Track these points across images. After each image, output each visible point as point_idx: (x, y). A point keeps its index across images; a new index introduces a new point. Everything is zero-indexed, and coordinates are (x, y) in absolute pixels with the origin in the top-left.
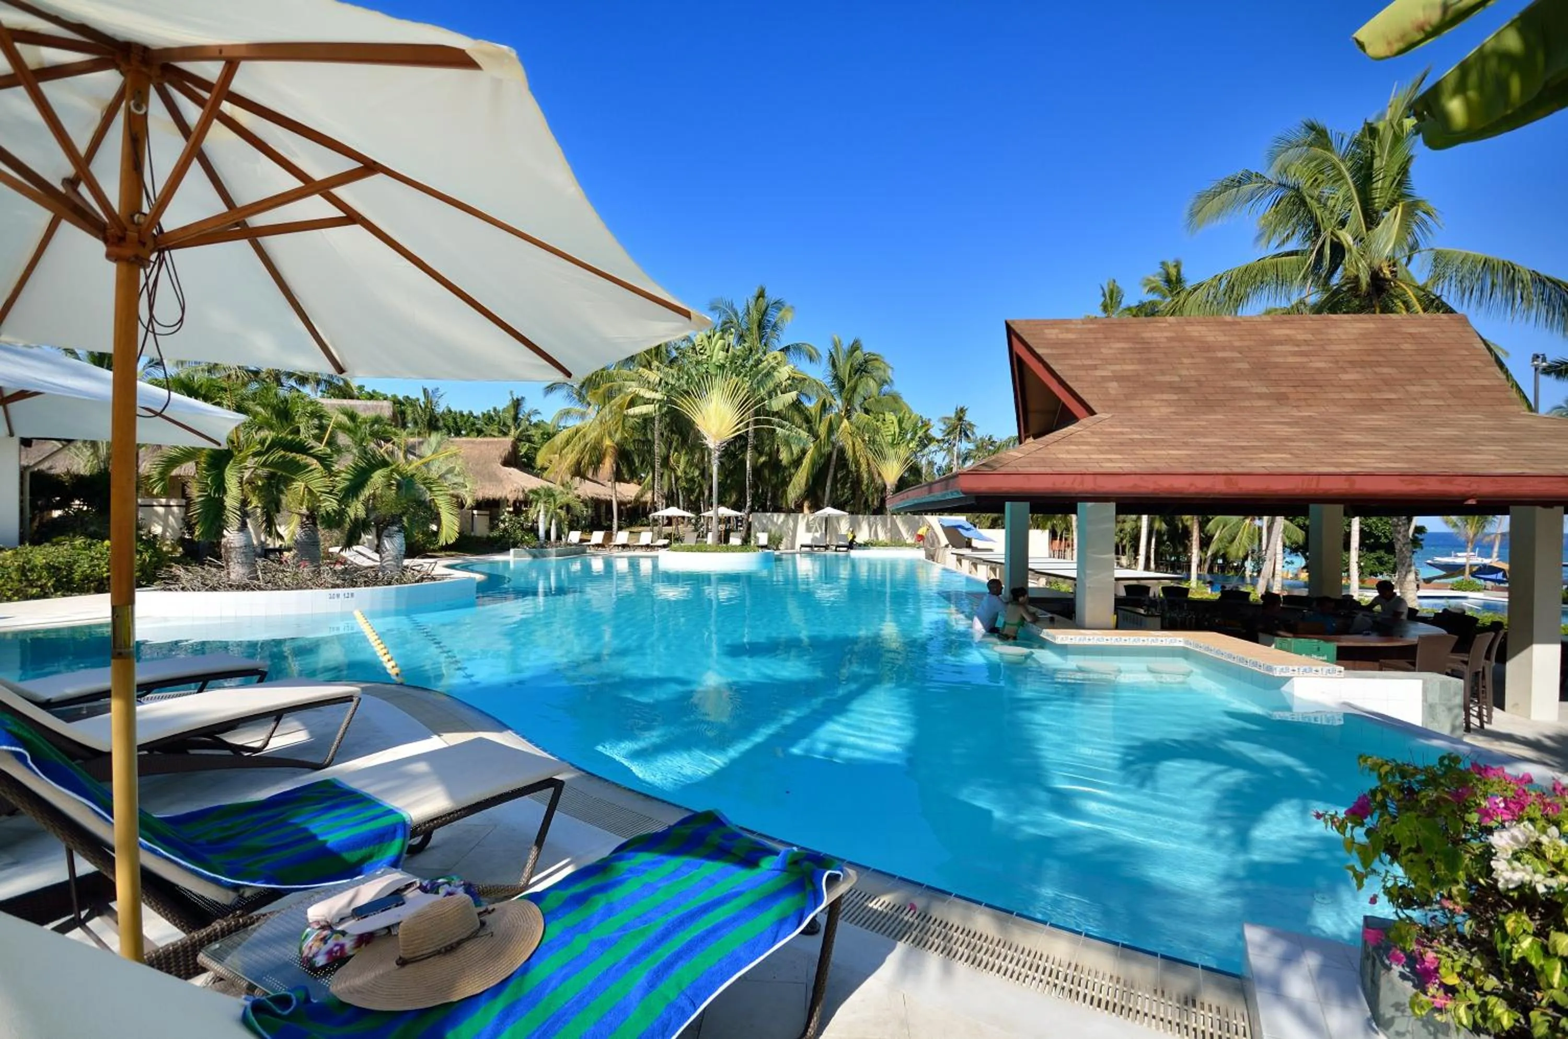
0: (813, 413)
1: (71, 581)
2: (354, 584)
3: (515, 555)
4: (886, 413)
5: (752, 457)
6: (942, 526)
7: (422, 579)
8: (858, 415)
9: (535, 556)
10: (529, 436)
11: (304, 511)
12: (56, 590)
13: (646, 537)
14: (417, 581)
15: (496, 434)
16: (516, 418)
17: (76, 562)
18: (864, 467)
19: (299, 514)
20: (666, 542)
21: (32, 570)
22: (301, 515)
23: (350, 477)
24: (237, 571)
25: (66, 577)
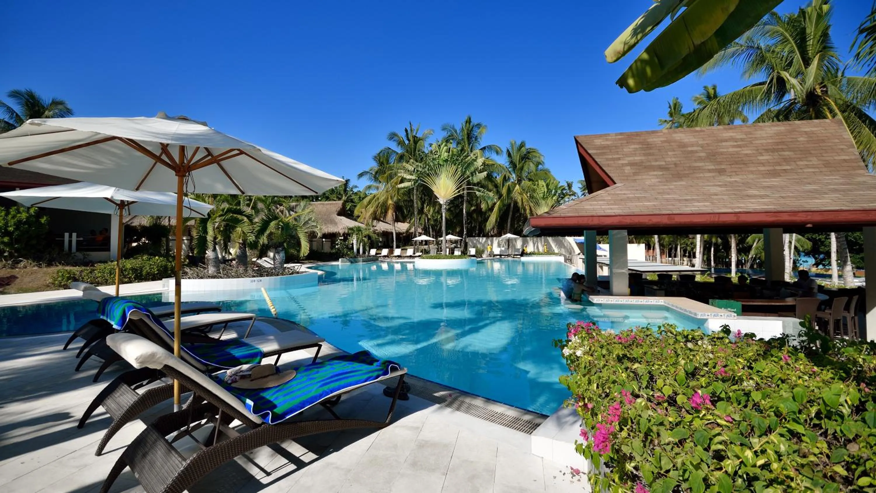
0: (499, 182)
1: (141, 275)
2: (261, 276)
3: (342, 262)
4: (539, 181)
5: (466, 207)
6: (576, 243)
8: (526, 183)
9: (352, 262)
10: (352, 199)
11: (241, 241)
12: (135, 280)
13: (410, 251)
14: (291, 274)
15: (335, 199)
16: (345, 191)
17: (144, 266)
18: (528, 211)
19: (238, 243)
20: (420, 254)
21: (125, 270)
22: (240, 243)
23: (260, 225)
24: (211, 269)
25: (139, 273)
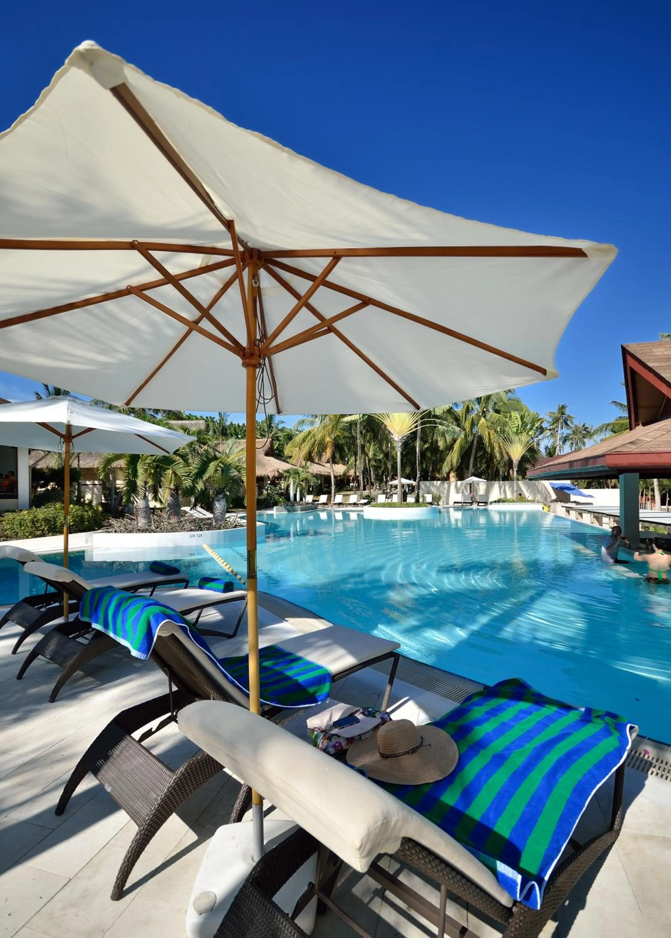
0: (460, 415)
1: (55, 527)
2: (201, 529)
3: (277, 510)
4: (512, 412)
5: (420, 445)
6: (553, 488)
7: (236, 526)
8: (491, 414)
9: (289, 511)
10: (278, 437)
11: (172, 486)
12: (49, 532)
13: (353, 498)
14: (234, 527)
15: (259, 437)
16: (270, 426)
17: (57, 517)
18: (496, 450)
19: (169, 488)
20: (366, 501)
21: (37, 521)
22: (171, 489)
23: (197, 466)
24: (142, 522)
25: (53, 525)
